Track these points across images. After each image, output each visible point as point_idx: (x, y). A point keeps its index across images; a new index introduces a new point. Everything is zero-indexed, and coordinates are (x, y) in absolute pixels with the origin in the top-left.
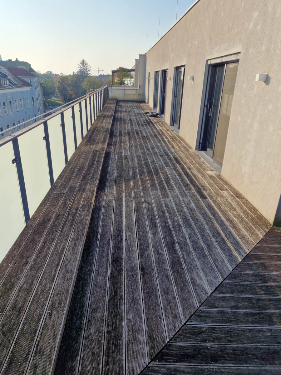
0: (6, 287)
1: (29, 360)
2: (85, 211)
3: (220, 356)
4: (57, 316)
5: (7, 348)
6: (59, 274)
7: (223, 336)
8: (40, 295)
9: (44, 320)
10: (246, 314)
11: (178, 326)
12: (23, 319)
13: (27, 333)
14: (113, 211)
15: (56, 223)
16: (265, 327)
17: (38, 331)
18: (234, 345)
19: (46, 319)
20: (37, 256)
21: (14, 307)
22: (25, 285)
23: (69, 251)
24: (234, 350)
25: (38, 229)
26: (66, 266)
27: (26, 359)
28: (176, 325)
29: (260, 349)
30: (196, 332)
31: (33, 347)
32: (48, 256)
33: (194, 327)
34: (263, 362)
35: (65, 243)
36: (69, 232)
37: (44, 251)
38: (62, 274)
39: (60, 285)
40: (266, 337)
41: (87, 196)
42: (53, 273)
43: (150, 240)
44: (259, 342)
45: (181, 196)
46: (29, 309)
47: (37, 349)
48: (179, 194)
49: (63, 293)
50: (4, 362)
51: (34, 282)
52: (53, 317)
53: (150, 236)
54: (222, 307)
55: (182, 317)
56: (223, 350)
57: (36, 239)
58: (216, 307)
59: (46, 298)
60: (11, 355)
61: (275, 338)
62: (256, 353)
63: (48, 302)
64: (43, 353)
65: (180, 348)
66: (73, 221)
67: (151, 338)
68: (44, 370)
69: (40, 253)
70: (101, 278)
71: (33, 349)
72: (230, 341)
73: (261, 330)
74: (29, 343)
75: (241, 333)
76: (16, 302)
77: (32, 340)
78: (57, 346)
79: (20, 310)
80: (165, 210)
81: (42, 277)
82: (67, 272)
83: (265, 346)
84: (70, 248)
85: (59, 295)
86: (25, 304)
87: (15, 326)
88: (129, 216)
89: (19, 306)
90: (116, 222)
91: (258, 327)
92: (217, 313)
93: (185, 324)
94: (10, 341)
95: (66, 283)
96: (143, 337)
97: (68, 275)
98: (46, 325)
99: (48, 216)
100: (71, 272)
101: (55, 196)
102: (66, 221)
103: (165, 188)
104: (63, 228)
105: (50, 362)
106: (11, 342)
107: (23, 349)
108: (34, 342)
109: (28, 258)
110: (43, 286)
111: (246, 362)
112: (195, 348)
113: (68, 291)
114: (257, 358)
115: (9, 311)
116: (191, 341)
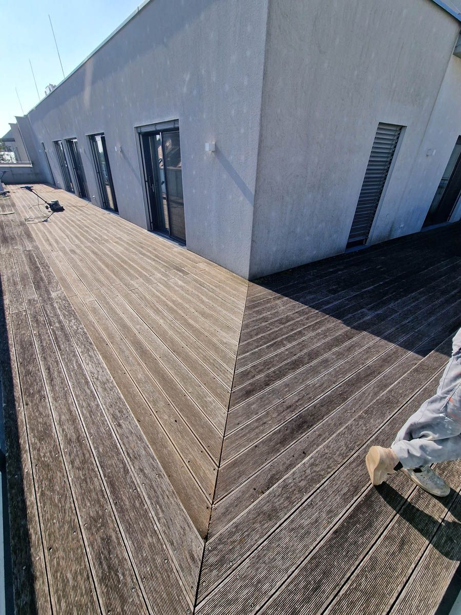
0: (38, 430)
1: (130, 470)
2: (73, 321)
3: (269, 380)
4: (128, 423)
5: (96, 476)
6: (96, 389)
7: (263, 367)
8: (91, 417)
9: (116, 432)
10: (268, 347)
11: (231, 377)
12: (91, 445)
13: (107, 452)
14: (103, 312)
15: (44, 344)
16: (283, 349)
17: (118, 444)
18: (272, 369)
19: (117, 431)
20: (52, 386)
21: (69, 442)
22: (63, 417)
23: (88, 365)
24: (274, 372)
25: (24, 359)
26: (97, 379)
27: (126, 471)
28: (229, 377)
29: (288, 363)
30: (245, 375)
31: (125, 459)
32: (66, 380)
33: (242, 372)
34: (294, 370)
35: (77, 360)
36: (72, 348)
37: (56, 377)
38: (99, 388)
39: (105, 398)
40: (287, 355)
41: (60, 304)
42: (88, 391)
43: (163, 325)
44: (285, 360)
45: (165, 277)
46: (90, 433)
47: (130, 458)
48: (161, 277)
49: (116, 403)
50: (103, 489)
51: (72, 409)
52: (123, 425)
53: (161, 321)
54: (252, 350)
55: (230, 370)
56: (268, 376)
57: (31, 370)
58: (248, 352)
59: (101, 415)
60: (106, 478)
61: (292, 353)
62: (287, 367)
63: (106, 417)
64: (139, 456)
65: (241, 390)
66: (66, 336)
67: (218, 395)
68: (152, 467)
69: (52, 380)
70: (140, 374)
71: (127, 460)
72: (269, 369)
73: (282, 352)
74: (118, 458)
75: (272, 360)
76: (66, 436)
77: (118, 453)
78: (148, 444)
79: (79, 440)
80: (159, 295)
81: (78, 401)
82: (105, 384)
83: (289, 361)
84: (87, 362)
85: (113, 406)
86: (80, 432)
87: (87, 455)
88: (125, 311)
89: (74, 437)
90: (115, 321)
91: (279, 351)
92: (250, 355)
93: (234, 373)
94: (93, 470)
95: (112, 393)
96: (211, 398)
97: (108, 386)
98: (122, 436)
99: (24, 341)
100: (109, 381)
101: (15, 316)
102: (56, 338)
103: (144, 274)
104: (59, 346)
105: (153, 458)
106: (96, 469)
107: (115, 467)
108: (123, 454)
109: (39, 391)
110: (87, 407)
111: (285, 375)
112: (251, 384)
113: (120, 398)
114: (289, 370)
115: (65, 447)
116: (246, 381)
